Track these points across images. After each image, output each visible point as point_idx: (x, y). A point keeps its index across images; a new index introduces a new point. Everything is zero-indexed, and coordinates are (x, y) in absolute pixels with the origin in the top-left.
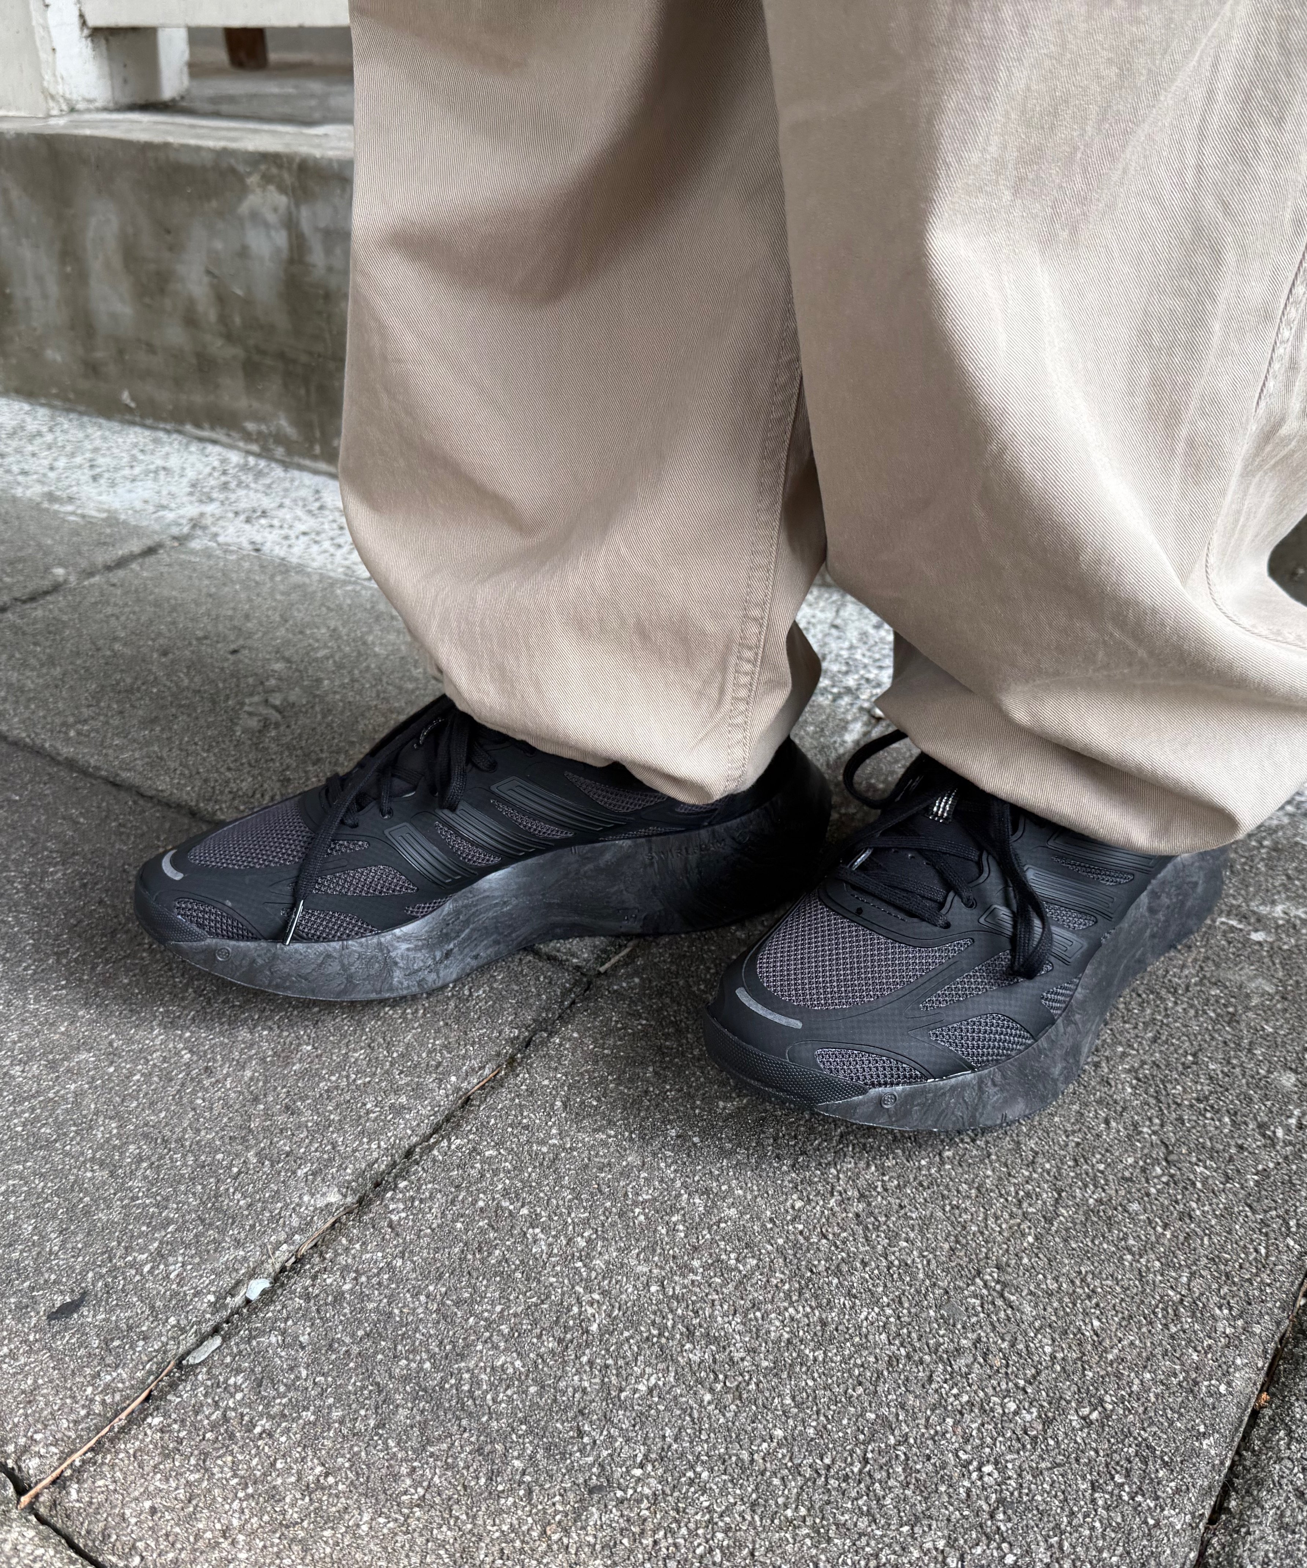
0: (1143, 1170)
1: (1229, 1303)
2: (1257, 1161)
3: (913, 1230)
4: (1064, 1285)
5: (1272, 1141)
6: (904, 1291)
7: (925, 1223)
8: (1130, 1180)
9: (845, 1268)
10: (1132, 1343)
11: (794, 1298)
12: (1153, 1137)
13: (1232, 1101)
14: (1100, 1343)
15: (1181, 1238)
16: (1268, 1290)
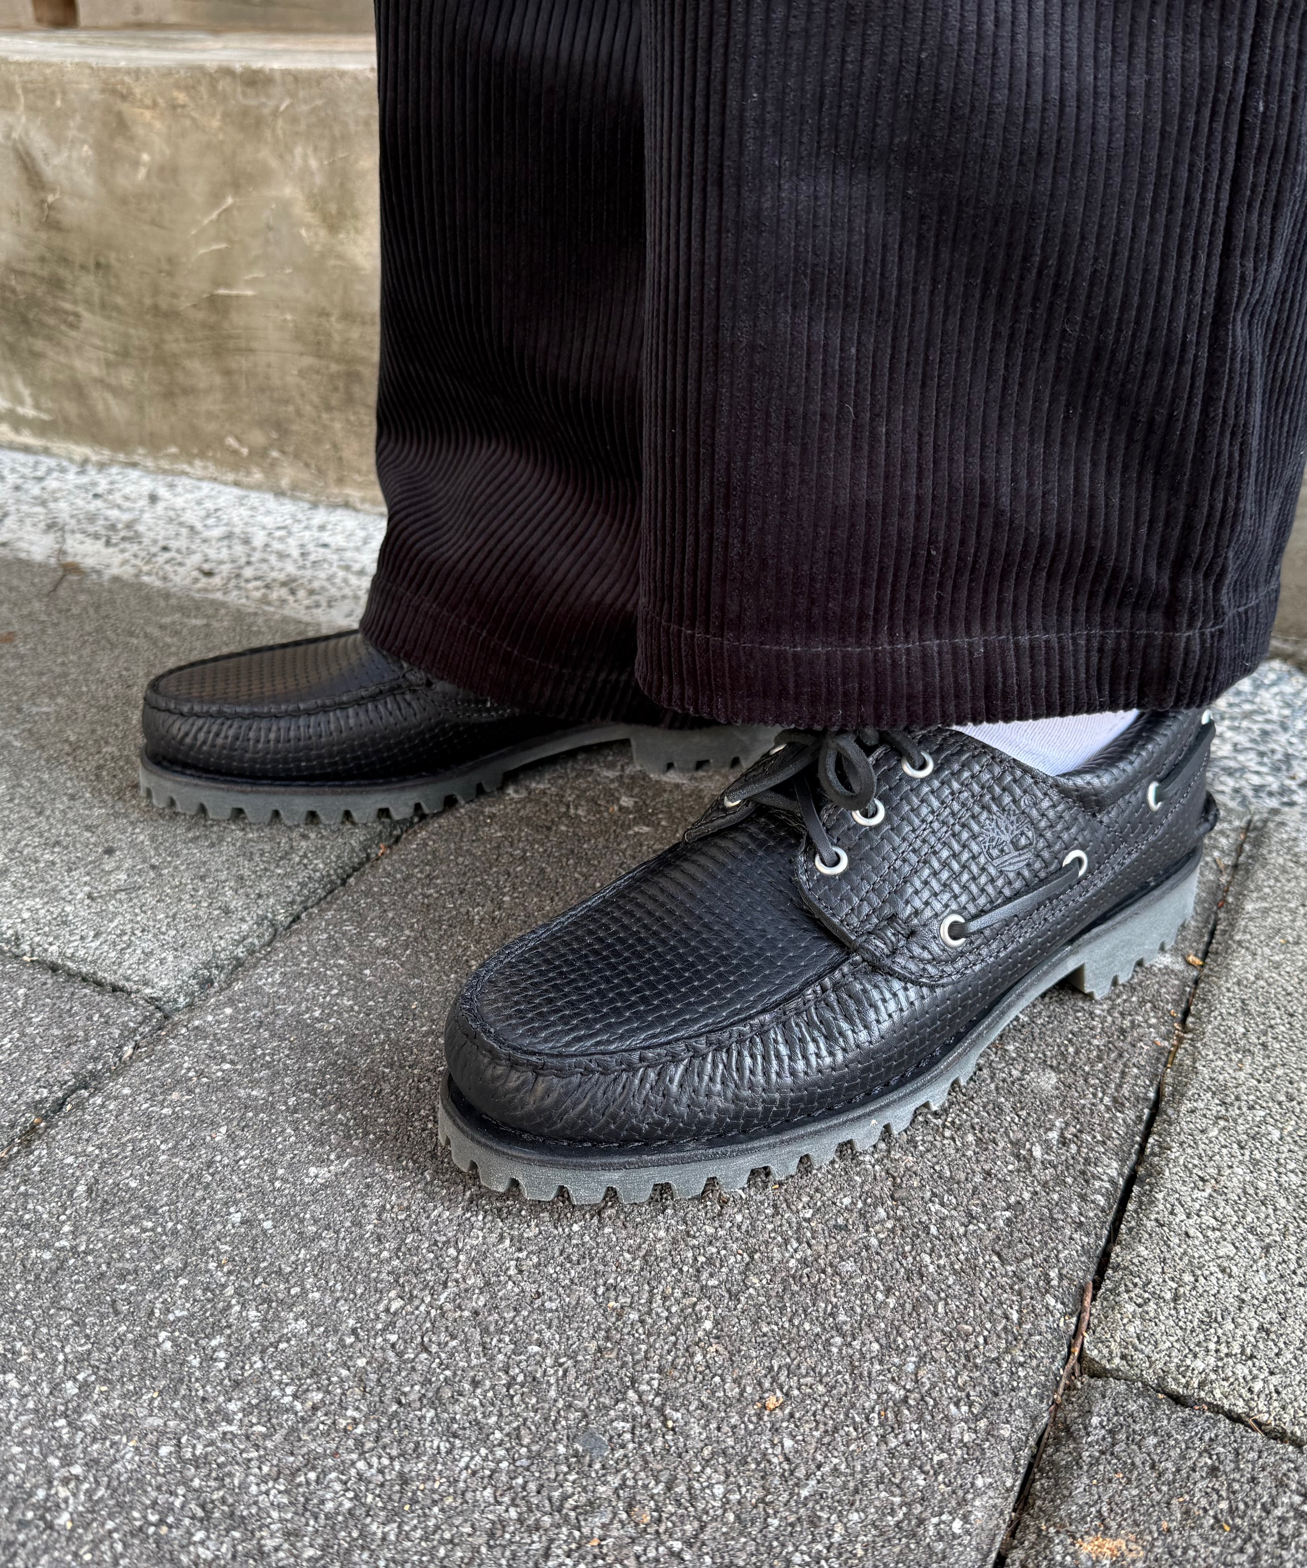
0: (862, 1215)
1: (968, 1396)
2: (1008, 1191)
3: (549, 1327)
4: (749, 1389)
5: (1028, 1161)
6: (525, 1420)
7: (567, 1315)
8: (845, 1228)
9: (447, 1393)
10: (835, 1469)
11: (369, 1445)
12: (877, 1167)
13: (977, 1114)
14: (792, 1473)
15: (908, 1307)
16: (1022, 1373)
